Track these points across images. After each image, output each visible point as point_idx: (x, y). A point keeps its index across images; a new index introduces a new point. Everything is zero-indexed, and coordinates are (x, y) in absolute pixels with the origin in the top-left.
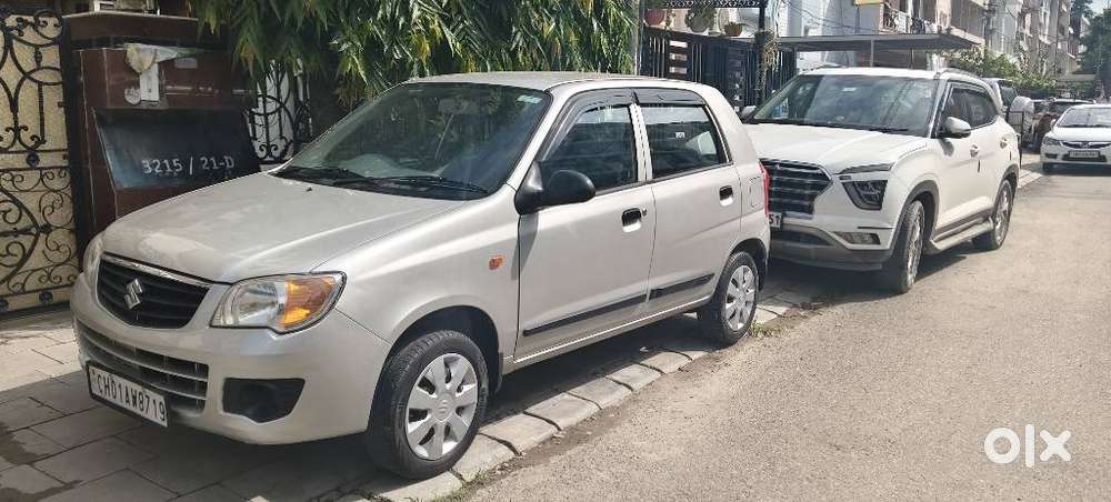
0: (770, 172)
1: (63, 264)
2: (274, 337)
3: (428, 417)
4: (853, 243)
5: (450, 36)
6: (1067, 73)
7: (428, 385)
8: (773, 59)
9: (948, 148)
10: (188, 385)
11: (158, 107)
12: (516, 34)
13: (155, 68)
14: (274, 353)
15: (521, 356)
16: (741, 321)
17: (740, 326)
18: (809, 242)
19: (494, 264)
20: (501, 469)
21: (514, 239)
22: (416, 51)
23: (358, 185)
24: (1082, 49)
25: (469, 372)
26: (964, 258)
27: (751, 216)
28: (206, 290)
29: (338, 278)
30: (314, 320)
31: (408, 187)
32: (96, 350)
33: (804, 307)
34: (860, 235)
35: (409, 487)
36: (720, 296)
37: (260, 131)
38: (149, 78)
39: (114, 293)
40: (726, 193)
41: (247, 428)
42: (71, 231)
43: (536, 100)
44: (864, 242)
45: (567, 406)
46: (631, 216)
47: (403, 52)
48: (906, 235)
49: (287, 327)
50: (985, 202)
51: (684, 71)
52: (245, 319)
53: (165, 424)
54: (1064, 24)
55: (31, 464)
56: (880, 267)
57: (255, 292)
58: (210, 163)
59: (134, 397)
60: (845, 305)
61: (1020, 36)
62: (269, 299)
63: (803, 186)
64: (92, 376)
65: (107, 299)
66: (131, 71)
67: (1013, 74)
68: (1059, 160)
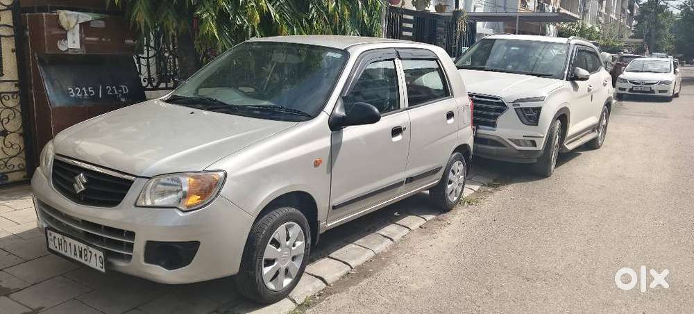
0: (474, 101)
1: (14, 156)
2: (181, 214)
3: (276, 264)
4: (521, 146)
5: (272, 10)
6: (626, 38)
7: (276, 243)
8: (462, 27)
9: (576, 87)
10: (119, 244)
11: (80, 53)
12: (312, 8)
13: (78, 26)
14: (179, 224)
15: (331, 221)
16: (456, 196)
17: (455, 198)
18: (492, 145)
19: (317, 164)
20: (319, 295)
21: (327, 147)
22: (251, 19)
23: (223, 110)
24: (635, 23)
25: (300, 233)
26: (580, 154)
27: (464, 130)
28: (132, 182)
29: (221, 174)
30: (207, 202)
31: (258, 112)
32: (50, 219)
33: (489, 185)
34: (524, 141)
35: (263, 309)
36: (444, 181)
37: (144, 70)
38: (74, 34)
39: (64, 181)
40: (450, 115)
41: (160, 273)
42: (21, 135)
43: (338, 56)
44: (527, 145)
45: (355, 252)
46: (397, 131)
47: (242, 20)
48: (552, 141)
49: (188, 207)
50: (593, 120)
51: (410, 34)
52: (158, 202)
53: (103, 270)
54: (624, 7)
55: (7, 295)
56: (535, 161)
57: (164, 184)
58: (113, 90)
59: (81, 252)
60: (515, 185)
61: (600, 14)
62: (176, 188)
63: (491, 110)
64: (49, 237)
65: (59, 185)
66: (62, 28)
67: (598, 38)
68: (627, 92)
